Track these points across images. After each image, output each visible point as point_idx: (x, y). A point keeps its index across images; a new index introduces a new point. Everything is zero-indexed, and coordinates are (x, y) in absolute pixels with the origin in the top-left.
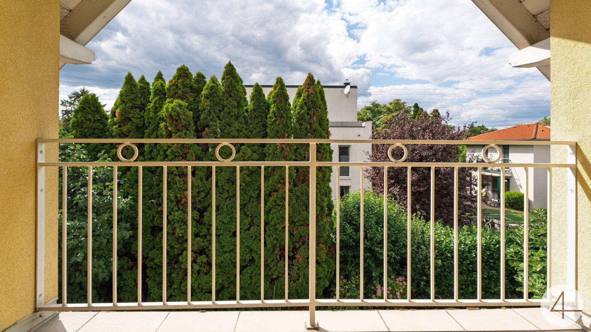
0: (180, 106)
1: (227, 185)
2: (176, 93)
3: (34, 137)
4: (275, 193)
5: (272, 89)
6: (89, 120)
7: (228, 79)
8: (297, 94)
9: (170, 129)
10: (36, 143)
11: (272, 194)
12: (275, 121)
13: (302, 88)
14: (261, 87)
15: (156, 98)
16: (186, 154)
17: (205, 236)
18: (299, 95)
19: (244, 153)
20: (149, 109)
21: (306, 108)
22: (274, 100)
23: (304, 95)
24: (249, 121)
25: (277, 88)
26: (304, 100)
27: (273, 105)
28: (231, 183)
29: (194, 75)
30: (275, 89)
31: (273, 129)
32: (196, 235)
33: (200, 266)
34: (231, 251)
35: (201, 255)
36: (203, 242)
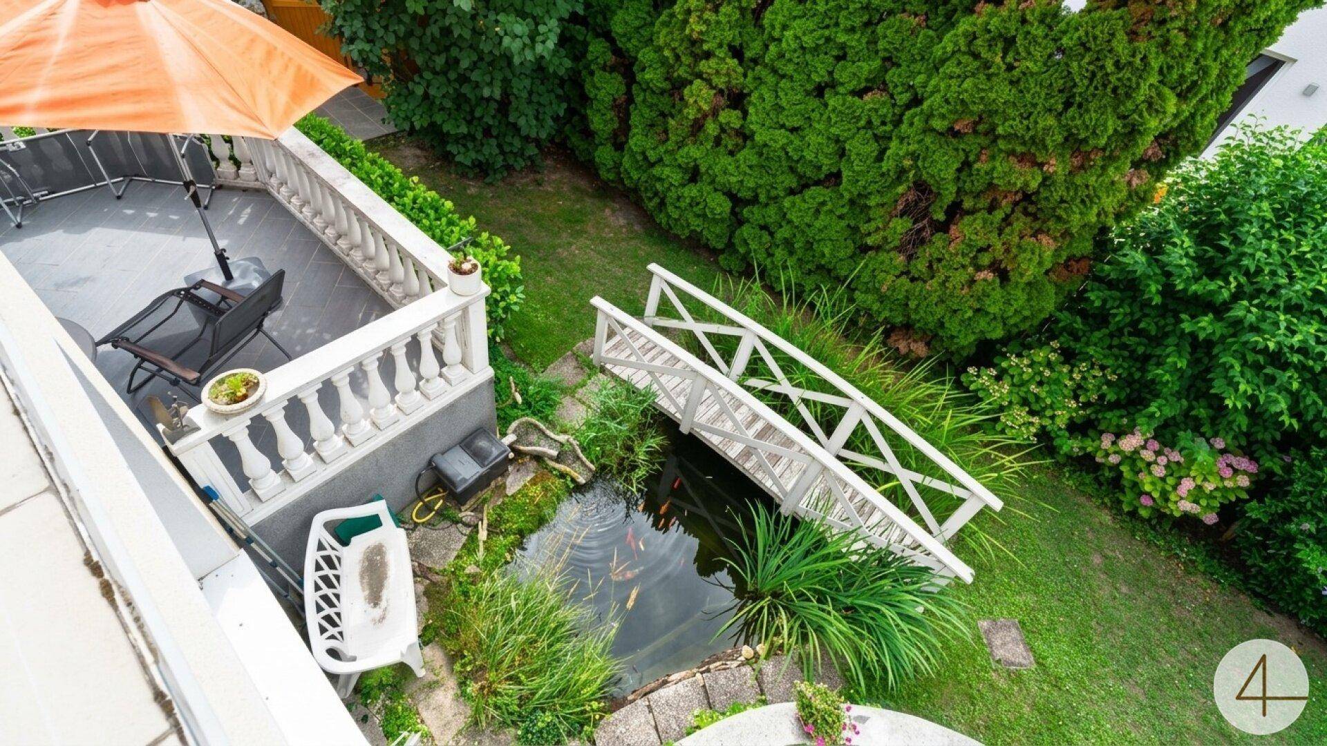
17: (755, 63)
32: (737, 52)
33: (723, 130)
34: (794, 130)
35: (735, 108)
36: (745, 75)
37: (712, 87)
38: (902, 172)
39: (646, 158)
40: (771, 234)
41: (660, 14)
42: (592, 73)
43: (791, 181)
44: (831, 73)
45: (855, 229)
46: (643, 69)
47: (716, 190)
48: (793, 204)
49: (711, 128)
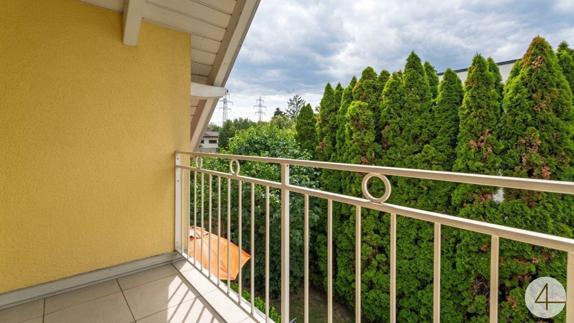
0: (360, 106)
1: (407, 186)
2: (360, 95)
3: (172, 151)
4: (469, 205)
5: (467, 73)
6: (305, 124)
7: (409, 71)
8: (512, 72)
9: (352, 128)
10: (174, 156)
11: (465, 204)
12: (469, 113)
13: (520, 62)
14: (455, 72)
15: (345, 101)
16: (365, 152)
17: (384, 234)
18: (515, 73)
19: (426, 153)
20: (340, 112)
21: (525, 90)
22: (469, 87)
23: (524, 72)
24: (437, 116)
25: (473, 71)
26: (523, 79)
27: (467, 93)
28: (412, 185)
29: (379, 74)
30: (470, 72)
31: (465, 124)
32: (377, 232)
33: (379, 263)
34: (410, 259)
35: (382, 253)
36: (382, 239)
37: (370, 246)
38: (468, 272)
39: (347, 281)
40: (417, 313)
41: (343, 223)
42: (319, 247)
43: (417, 284)
44: (417, 234)
45: (459, 305)
46: (340, 243)
47: (383, 292)
48: (423, 295)
49: (374, 263)
